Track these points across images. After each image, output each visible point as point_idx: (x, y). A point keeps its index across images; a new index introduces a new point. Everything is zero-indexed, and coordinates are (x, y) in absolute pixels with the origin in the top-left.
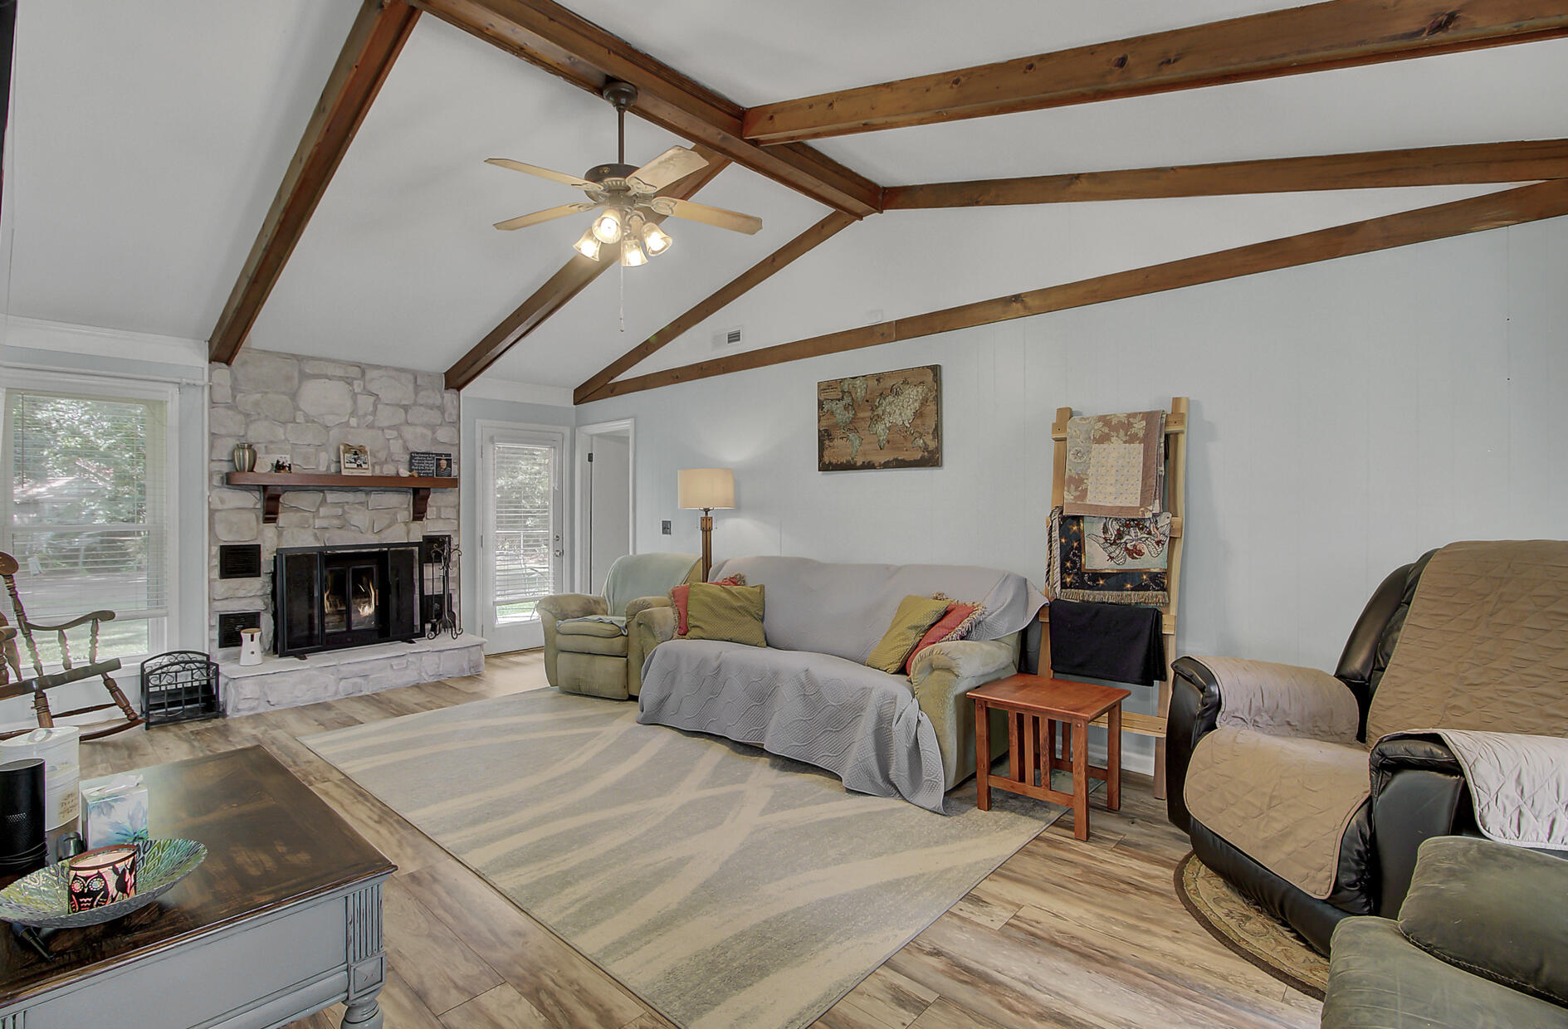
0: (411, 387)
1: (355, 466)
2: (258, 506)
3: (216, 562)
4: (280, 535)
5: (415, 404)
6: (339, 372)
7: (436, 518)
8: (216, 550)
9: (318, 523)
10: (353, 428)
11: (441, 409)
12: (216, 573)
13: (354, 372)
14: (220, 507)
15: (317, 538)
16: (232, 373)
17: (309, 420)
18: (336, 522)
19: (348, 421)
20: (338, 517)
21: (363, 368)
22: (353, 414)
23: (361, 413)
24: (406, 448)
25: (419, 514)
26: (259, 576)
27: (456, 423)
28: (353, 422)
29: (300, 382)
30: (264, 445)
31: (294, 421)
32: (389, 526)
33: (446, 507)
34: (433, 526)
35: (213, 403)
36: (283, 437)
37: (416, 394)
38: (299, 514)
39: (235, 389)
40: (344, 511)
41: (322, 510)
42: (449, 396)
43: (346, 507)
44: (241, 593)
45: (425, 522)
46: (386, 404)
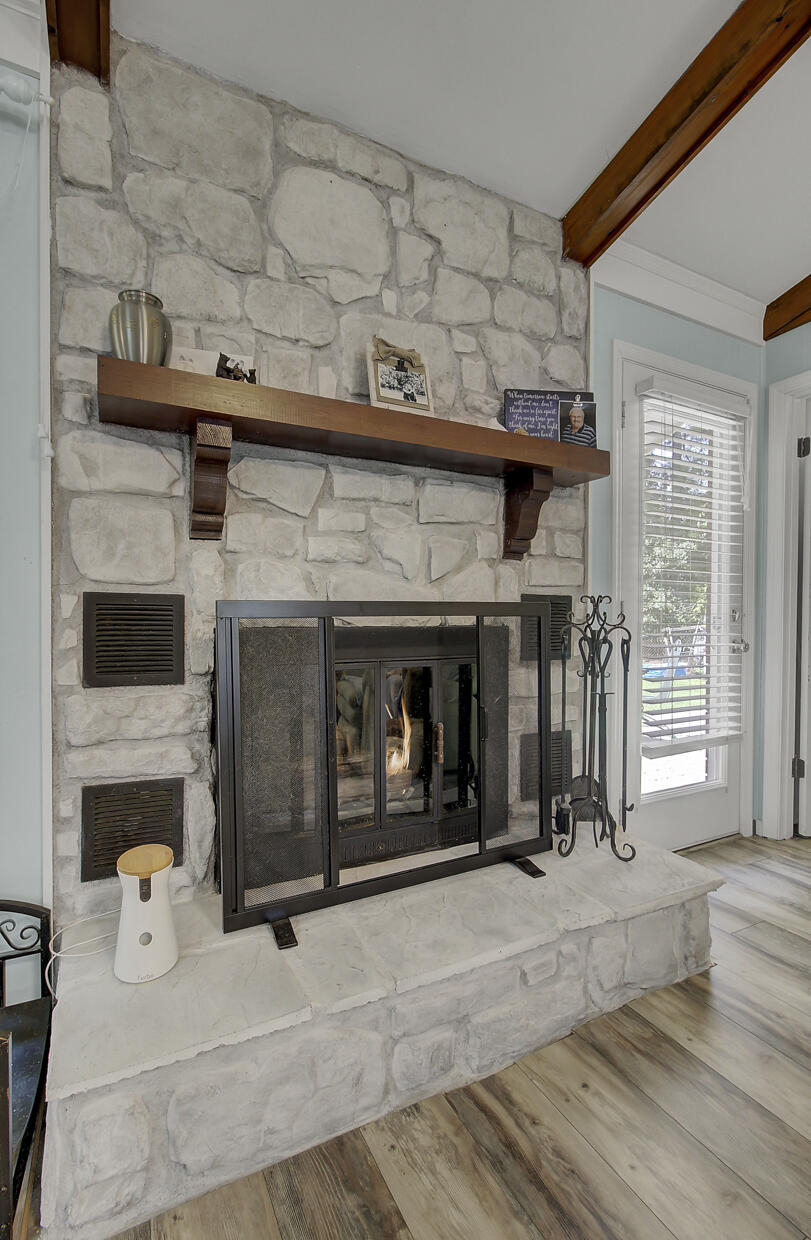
0: (503, 234)
1: (399, 396)
2: (181, 489)
3: (73, 638)
4: (229, 573)
5: (510, 279)
6: (362, 164)
7: (546, 556)
8: (71, 605)
9: (316, 547)
10: (388, 315)
11: (558, 301)
12: (72, 670)
13: (391, 173)
14: (84, 484)
15: (309, 583)
16: (114, 109)
17: (299, 276)
18: (353, 548)
19: (379, 296)
20: (356, 535)
22: (389, 278)
23: (405, 279)
24: (492, 383)
25: (516, 541)
26: (179, 679)
27: (580, 340)
28: (390, 299)
29: (277, 174)
30: (196, 325)
31: (260, 272)
32: (459, 568)
33: (563, 530)
34: (540, 574)
35: (64, 183)
36: (238, 313)
37: (512, 257)
38: (272, 521)
39: (121, 158)
40: (369, 522)
41: (323, 514)
42: (570, 272)
43: (374, 511)
44: (136, 728)
45: (526, 561)
46: (457, 270)
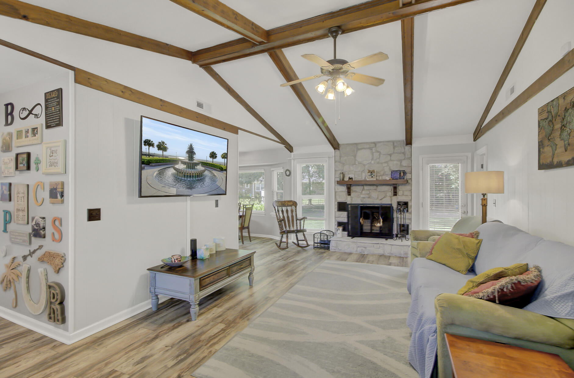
0: (392, 147)
1: (371, 177)
2: (346, 190)
3: (336, 206)
4: (352, 200)
5: (394, 153)
6: (368, 146)
7: (402, 195)
8: (336, 203)
9: (362, 196)
10: (373, 164)
11: (404, 153)
12: (336, 209)
13: (373, 145)
14: (338, 191)
15: (362, 201)
16: (340, 152)
17: (359, 163)
18: (367, 196)
19: (371, 162)
20: (368, 194)
21: (375, 143)
22: (372, 159)
23: (375, 159)
24: (390, 169)
25: (395, 194)
26: (346, 211)
27: (410, 158)
28: (373, 162)
29: (357, 152)
30: (347, 172)
31: (355, 164)
32: (384, 197)
33: (406, 191)
34: (401, 198)
35: (335, 162)
36: (352, 169)
37: (394, 148)
38: (357, 193)
39: (340, 157)
40: (370, 192)
41: (363, 192)
42: (407, 148)
43: (370, 191)
44: (342, 216)
45: (398, 196)
46: (383, 155)
